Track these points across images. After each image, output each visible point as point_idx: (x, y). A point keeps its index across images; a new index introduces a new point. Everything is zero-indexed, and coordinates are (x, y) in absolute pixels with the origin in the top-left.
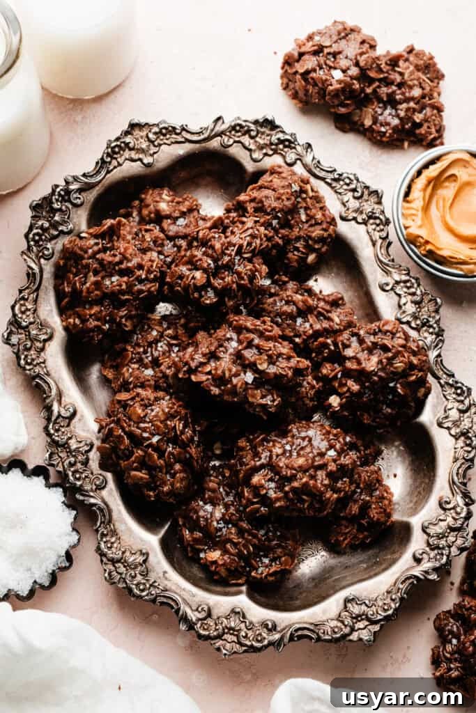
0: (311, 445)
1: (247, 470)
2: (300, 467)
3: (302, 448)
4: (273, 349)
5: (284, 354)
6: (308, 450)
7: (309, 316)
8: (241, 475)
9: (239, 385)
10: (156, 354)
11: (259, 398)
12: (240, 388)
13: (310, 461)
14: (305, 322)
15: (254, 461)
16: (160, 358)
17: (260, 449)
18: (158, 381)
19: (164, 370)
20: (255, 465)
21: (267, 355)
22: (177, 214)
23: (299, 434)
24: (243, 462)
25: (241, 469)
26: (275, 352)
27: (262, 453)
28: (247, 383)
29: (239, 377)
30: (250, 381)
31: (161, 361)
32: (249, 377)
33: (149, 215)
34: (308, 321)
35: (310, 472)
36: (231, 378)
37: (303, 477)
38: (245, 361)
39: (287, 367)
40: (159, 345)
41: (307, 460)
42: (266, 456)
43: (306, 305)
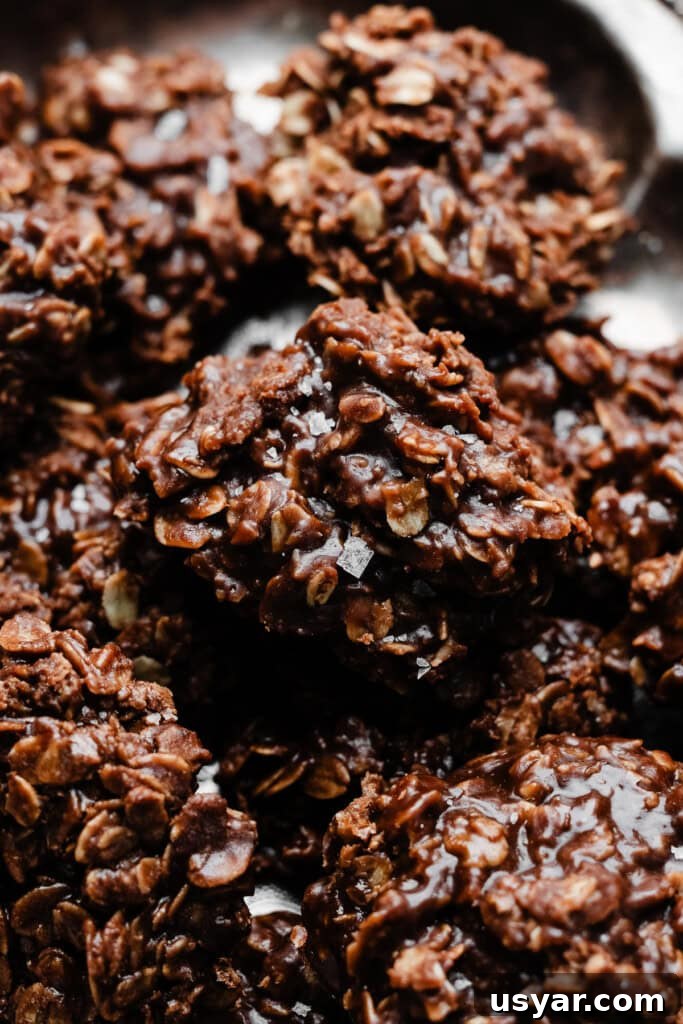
0: (611, 826)
1: (375, 929)
2: (578, 913)
3: (581, 838)
4: (451, 463)
5: (492, 485)
6: (601, 845)
7: (600, 407)
8: (352, 947)
9: (316, 579)
10: (64, 522)
11: (384, 629)
12: (321, 589)
13: (613, 890)
14: (586, 424)
15: (401, 892)
16: (77, 536)
17: (420, 848)
18: (66, 611)
19: (86, 573)
20: (405, 905)
21: (429, 485)
22: (159, 100)
23: (562, 785)
24: (360, 895)
25: (352, 925)
26: (458, 477)
27: (429, 863)
28: (344, 577)
29: (318, 552)
30: (357, 570)
31: (81, 545)
32: (354, 554)
33: (67, 118)
34: (597, 422)
35: (615, 929)
36: (290, 554)
37: (592, 952)
38: (345, 494)
39: (494, 534)
40: (79, 492)
41: (601, 887)
42: (445, 873)
43: (589, 366)
